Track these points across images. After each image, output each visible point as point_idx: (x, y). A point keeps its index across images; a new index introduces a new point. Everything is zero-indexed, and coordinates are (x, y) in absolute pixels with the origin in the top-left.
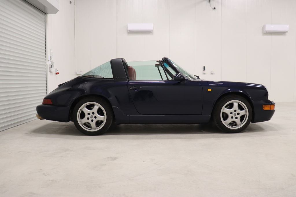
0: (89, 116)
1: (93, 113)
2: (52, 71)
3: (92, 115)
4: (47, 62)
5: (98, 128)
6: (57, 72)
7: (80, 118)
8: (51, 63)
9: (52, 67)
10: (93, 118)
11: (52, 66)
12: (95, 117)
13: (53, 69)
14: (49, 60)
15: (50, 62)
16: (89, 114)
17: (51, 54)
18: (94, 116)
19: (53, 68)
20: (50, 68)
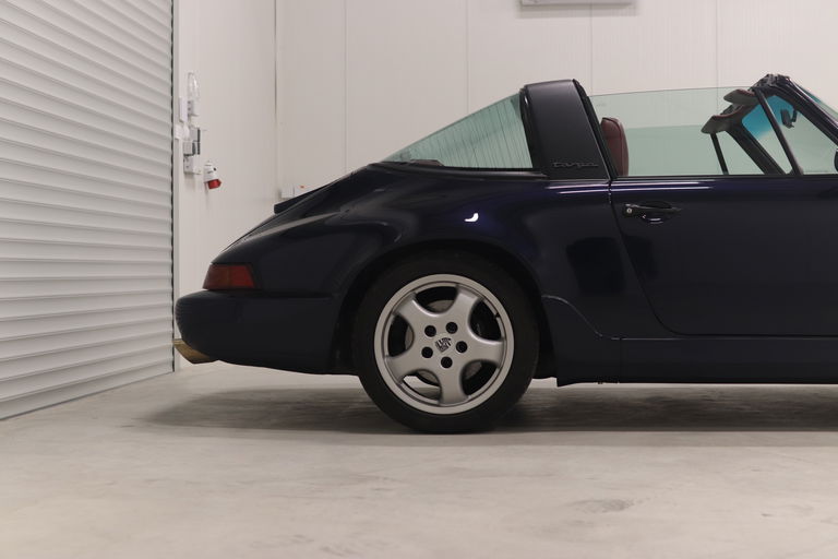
0: (431, 342)
1: (452, 328)
2: (195, 169)
3: (447, 335)
4: (177, 128)
5: (470, 397)
6: (215, 176)
7: (387, 353)
8: (191, 133)
9: (194, 153)
10: (452, 352)
11: (196, 150)
12: (462, 347)
13: (198, 163)
14: (184, 117)
15: (186, 128)
16: (430, 331)
17: (190, 95)
18: (455, 339)
19: (196, 156)
20: (186, 156)
